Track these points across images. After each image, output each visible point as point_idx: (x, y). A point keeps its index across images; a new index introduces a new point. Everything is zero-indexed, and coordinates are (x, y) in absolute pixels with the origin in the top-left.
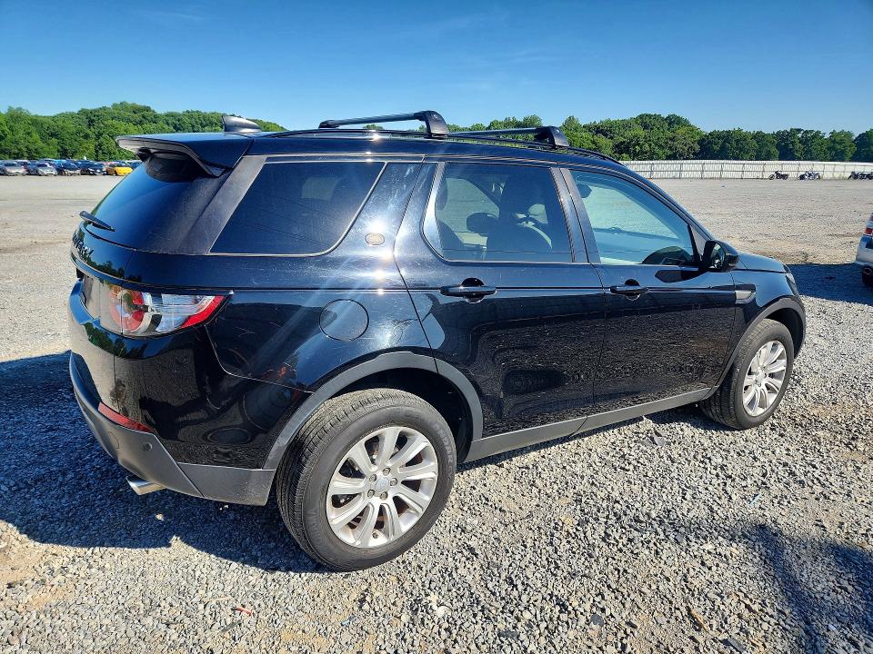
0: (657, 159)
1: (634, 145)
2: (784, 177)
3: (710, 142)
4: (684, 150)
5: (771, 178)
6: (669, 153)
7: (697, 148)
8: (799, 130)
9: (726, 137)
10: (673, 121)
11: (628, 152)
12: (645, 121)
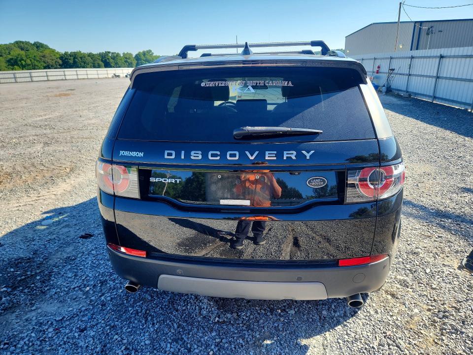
0: (39, 69)
1: (20, 61)
2: (118, 76)
3: (66, 59)
4: (52, 63)
5: (113, 77)
6: (45, 65)
7: (60, 62)
8: (109, 52)
9: (74, 55)
10: (38, 46)
11: (18, 65)
12: (20, 45)
